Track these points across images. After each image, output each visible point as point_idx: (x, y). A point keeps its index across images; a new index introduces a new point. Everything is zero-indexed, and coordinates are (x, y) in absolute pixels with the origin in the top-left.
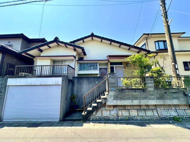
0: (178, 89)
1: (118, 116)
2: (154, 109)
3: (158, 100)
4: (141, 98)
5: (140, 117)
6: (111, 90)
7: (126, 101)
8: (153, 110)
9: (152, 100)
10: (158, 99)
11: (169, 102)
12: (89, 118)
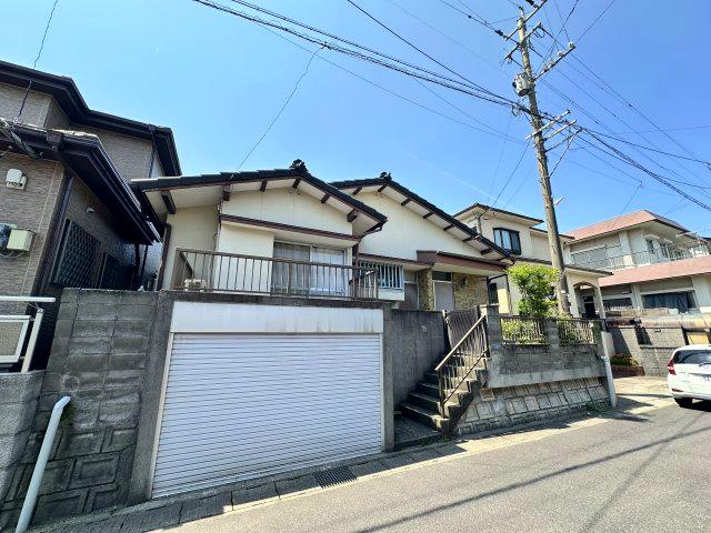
0: (587, 345)
3: (565, 371)
4: (543, 367)
5: (544, 411)
6: (494, 349)
8: (559, 394)
9: (559, 372)
10: (566, 367)
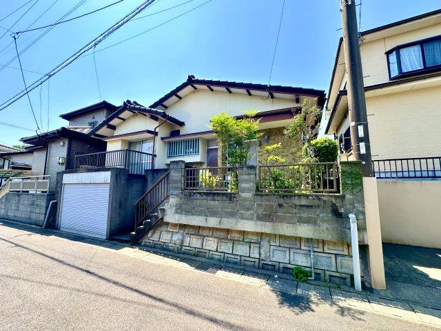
0: (317, 196)
1: (182, 245)
2: (254, 243)
3: (259, 222)
4: (224, 214)
5: (219, 254)
6: (172, 194)
7: (194, 217)
8: (252, 245)
9: (246, 222)
10: (260, 218)
11: (286, 229)
12: (140, 241)
